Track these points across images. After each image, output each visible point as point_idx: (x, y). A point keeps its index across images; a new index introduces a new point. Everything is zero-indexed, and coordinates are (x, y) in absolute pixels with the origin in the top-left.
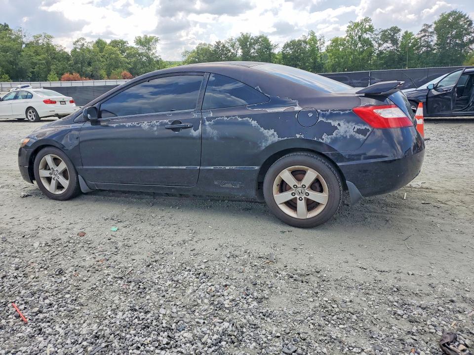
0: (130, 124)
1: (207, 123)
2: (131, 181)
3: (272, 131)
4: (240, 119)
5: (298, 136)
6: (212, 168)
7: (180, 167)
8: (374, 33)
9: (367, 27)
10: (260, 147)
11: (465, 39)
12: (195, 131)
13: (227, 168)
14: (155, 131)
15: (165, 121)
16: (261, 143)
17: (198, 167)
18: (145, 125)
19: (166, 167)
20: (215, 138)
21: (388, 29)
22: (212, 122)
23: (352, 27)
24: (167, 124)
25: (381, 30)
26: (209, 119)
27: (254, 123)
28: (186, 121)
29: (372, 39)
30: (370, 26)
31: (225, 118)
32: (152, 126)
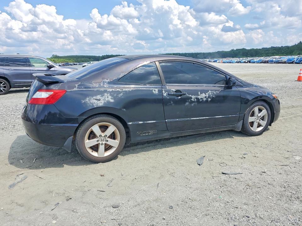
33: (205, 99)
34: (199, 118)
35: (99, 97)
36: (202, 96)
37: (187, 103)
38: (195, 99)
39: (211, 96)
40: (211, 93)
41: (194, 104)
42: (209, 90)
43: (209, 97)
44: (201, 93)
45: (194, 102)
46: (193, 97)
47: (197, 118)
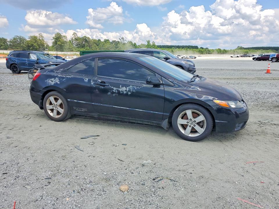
33: (125, 92)
34: (120, 107)
35: (53, 79)
36: (123, 89)
37: (109, 93)
38: (116, 91)
39: (132, 90)
40: (131, 88)
41: (115, 95)
42: (131, 85)
43: (129, 91)
44: (122, 87)
45: (115, 93)
46: (115, 88)
47: (119, 107)
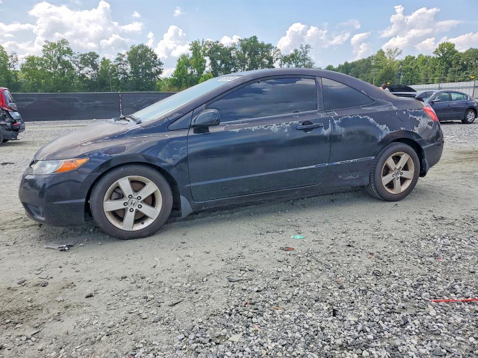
0: (256, 128)
1: (335, 122)
2: (254, 191)
3: (385, 126)
4: (361, 117)
5: (402, 129)
6: (339, 163)
7: (310, 167)
8: (73, 56)
9: (65, 49)
10: (377, 140)
11: (153, 70)
12: (326, 130)
13: (351, 161)
14: (287, 133)
15: (295, 122)
16: (378, 136)
17: (327, 164)
18: (274, 128)
19: (296, 169)
20: (343, 135)
21: (87, 54)
22: (339, 121)
23: (49, 47)
24: (297, 125)
25: (79, 54)
26: (336, 118)
27: (372, 120)
28: (316, 121)
29: (72, 62)
30: (69, 49)
31: (350, 117)
32: (282, 128)
